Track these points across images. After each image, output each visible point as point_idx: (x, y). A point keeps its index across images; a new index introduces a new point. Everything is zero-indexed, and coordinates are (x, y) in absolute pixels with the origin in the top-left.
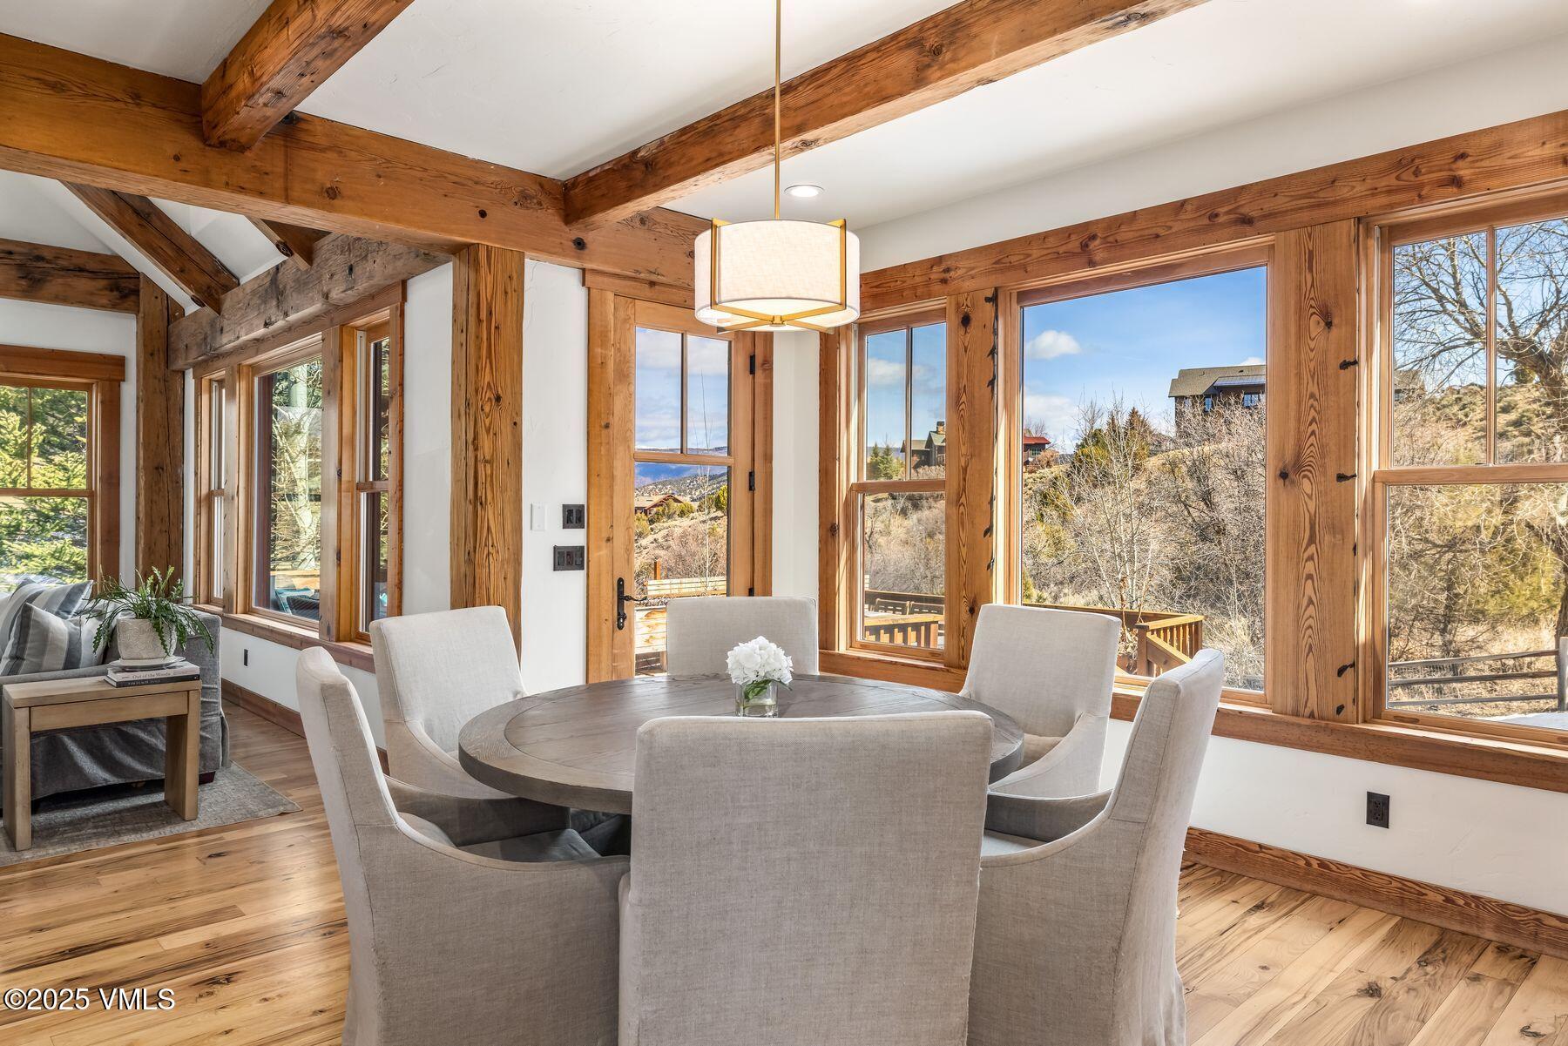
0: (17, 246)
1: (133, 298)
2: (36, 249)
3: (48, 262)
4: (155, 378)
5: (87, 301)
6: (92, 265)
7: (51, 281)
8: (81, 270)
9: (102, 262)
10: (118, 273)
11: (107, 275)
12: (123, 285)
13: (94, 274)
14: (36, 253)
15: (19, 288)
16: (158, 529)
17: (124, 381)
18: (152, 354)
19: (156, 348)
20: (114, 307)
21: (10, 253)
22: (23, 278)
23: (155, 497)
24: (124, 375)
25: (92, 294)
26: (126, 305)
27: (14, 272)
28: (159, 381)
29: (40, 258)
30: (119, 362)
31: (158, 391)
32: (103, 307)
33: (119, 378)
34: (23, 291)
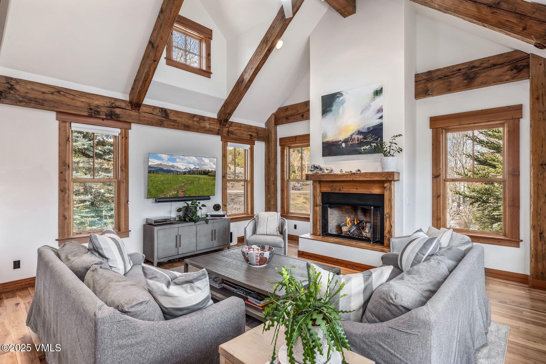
0: (463, 65)
1: (526, 70)
2: (472, 63)
3: (478, 67)
4: (540, 112)
5: (499, 80)
6: (501, 61)
7: (479, 76)
8: (494, 65)
9: (507, 57)
10: (517, 59)
11: (509, 63)
12: (519, 65)
13: (502, 65)
14: (472, 65)
15: (464, 85)
16: (543, 201)
17: (522, 118)
18: (538, 99)
19: (540, 94)
20: (514, 79)
21: (460, 70)
22: (465, 79)
23: (540, 182)
24: (522, 115)
25: (501, 75)
26: (521, 75)
27: (462, 78)
28: (543, 113)
29: (474, 67)
30: (519, 108)
31: (542, 119)
32: (507, 81)
33: (519, 116)
34: (466, 86)
